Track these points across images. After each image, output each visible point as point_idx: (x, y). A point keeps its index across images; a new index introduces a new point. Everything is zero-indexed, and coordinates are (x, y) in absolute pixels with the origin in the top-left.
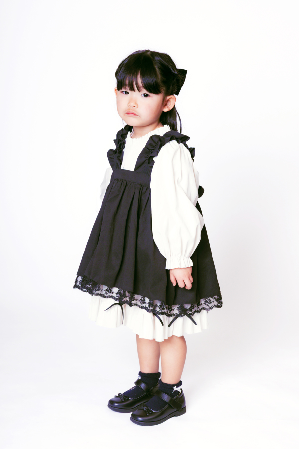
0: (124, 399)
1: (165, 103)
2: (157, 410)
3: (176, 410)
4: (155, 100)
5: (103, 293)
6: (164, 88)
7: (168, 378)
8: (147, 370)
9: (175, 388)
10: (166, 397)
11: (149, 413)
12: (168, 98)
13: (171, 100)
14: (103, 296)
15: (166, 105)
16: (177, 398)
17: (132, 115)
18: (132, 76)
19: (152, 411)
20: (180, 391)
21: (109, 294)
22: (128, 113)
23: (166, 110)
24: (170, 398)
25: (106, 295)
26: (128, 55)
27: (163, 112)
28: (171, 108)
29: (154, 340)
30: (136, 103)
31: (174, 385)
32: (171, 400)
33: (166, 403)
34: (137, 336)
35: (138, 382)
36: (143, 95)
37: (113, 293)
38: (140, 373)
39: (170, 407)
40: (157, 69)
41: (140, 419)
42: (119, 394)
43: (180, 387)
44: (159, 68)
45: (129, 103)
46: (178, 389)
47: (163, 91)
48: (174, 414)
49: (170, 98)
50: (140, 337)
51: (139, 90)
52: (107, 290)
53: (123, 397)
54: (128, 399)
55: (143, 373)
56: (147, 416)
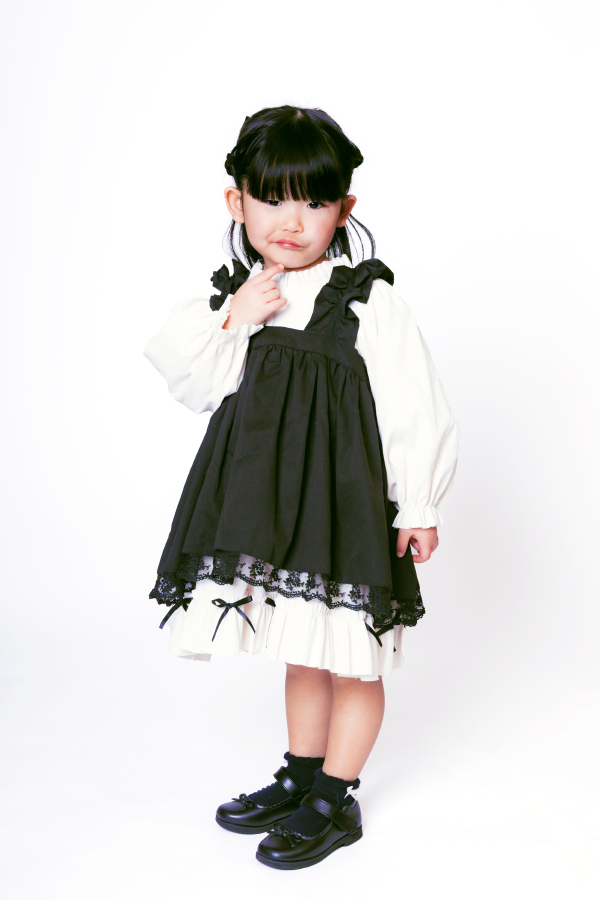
0: (247, 806)
2: (311, 836)
3: (345, 833)
7: (334, 768)
8: (303, 751)
9: (350, 790)
11: (295, 843)
16: (346, 810)
19: (300, 838)
30: (299, 224)
31: (348, 784)
35: (281, 775)
38: (288, 756)
39: (336, 827)
41: (276, 855)
42: (242, 796)
48: (342, 842)
53: (246, 803)
54: (254, 807)
55: (294, 756)
56: (291, 849)
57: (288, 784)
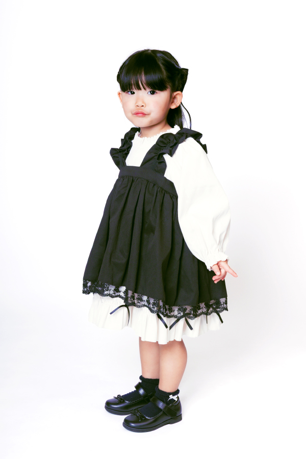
0: (120, 401)
1: (172, 99)
2: (150, 417)
4: (162, 97)
5: (112, 292)
6: (170, 84)
7: (165, 386)
8: (148, 376)
9: (171, 397)
10: (161, 405)
11: (142, 419)
12: (175, 94)
13: (178, 97)
14: (112, 297)
15: (173, 102)
16: (172, 406)
17: (141, 115)
18: (137, 75)
19: (145, 417)
20: (176, 400)
21: (117, 294)
22: (137, 114)
23: (173, 107)
24: (165, 405)
25: (113, 295)
26: (129, 56)
27: (171, 109)
28: (178, 105)
29: (157, 342)
30: (143, 102)
31: (170, 394)
32: (165, 408)
33: (160, 410)
34: (140, 338)
35: (138, 387)
36: (149, 93)
37: (120, 292)
38: (141, 378)
39: (164, 414)
40: (161, 65)
41: (133, 425)
42: (118, 396)
43: (176, 396)
44: (163, 64)
45: (136, 103)
46: (175, 398)
47: (169, 86)
49: (176, 95)
50: (142, 340)
51: (145, 89)
52: (115, 290)
53: (120, 399)
54: (124, 402)
55: (144, 378)
56: (140, 422)
57: (141, 391)
